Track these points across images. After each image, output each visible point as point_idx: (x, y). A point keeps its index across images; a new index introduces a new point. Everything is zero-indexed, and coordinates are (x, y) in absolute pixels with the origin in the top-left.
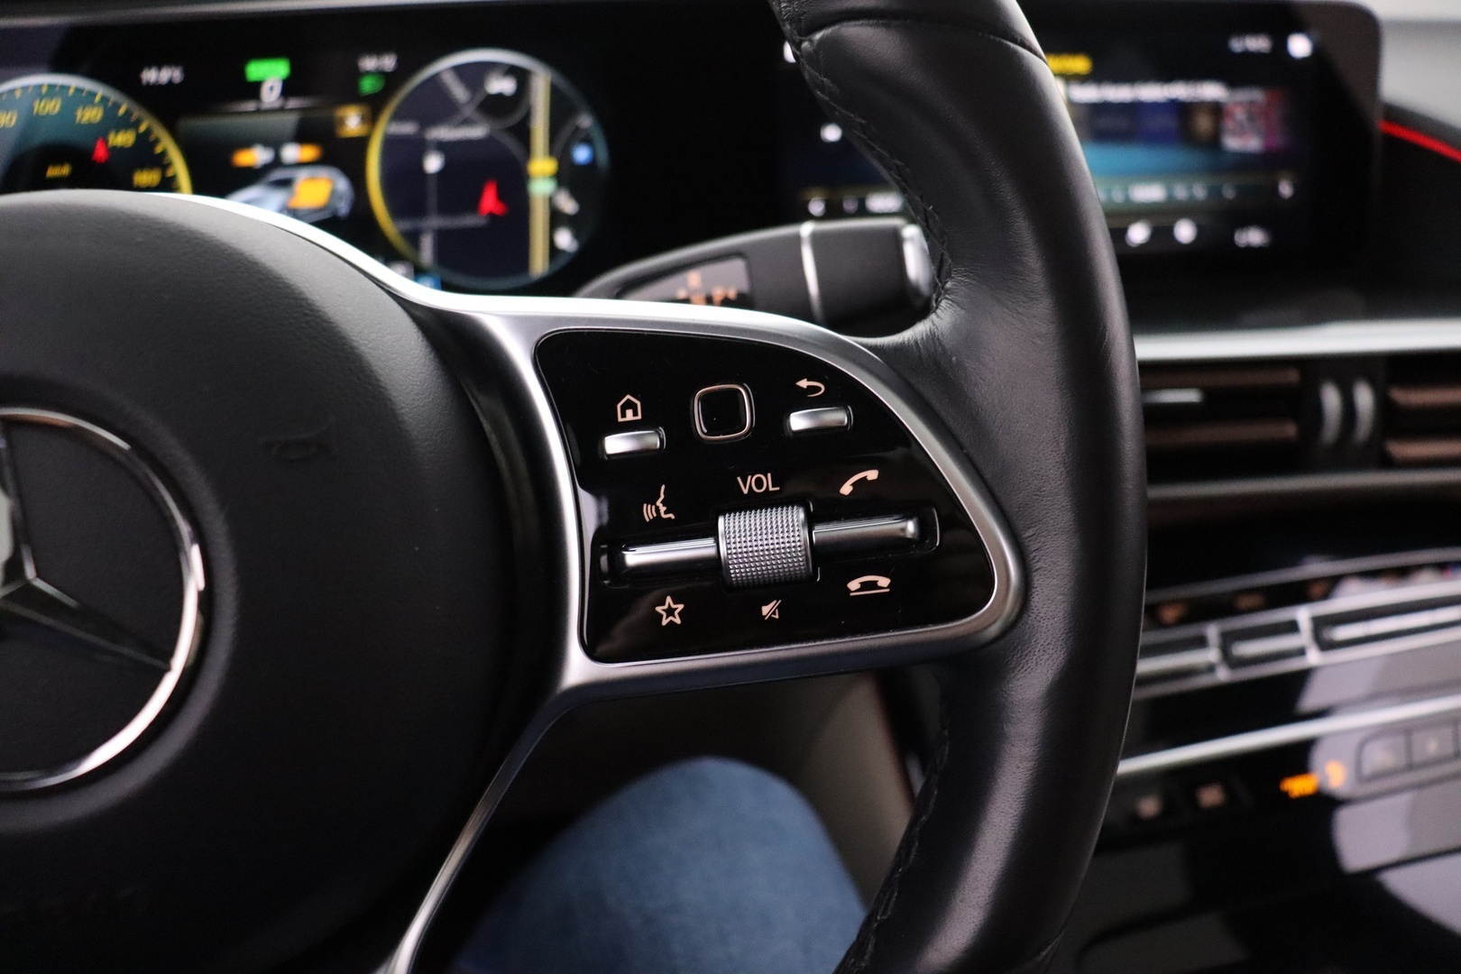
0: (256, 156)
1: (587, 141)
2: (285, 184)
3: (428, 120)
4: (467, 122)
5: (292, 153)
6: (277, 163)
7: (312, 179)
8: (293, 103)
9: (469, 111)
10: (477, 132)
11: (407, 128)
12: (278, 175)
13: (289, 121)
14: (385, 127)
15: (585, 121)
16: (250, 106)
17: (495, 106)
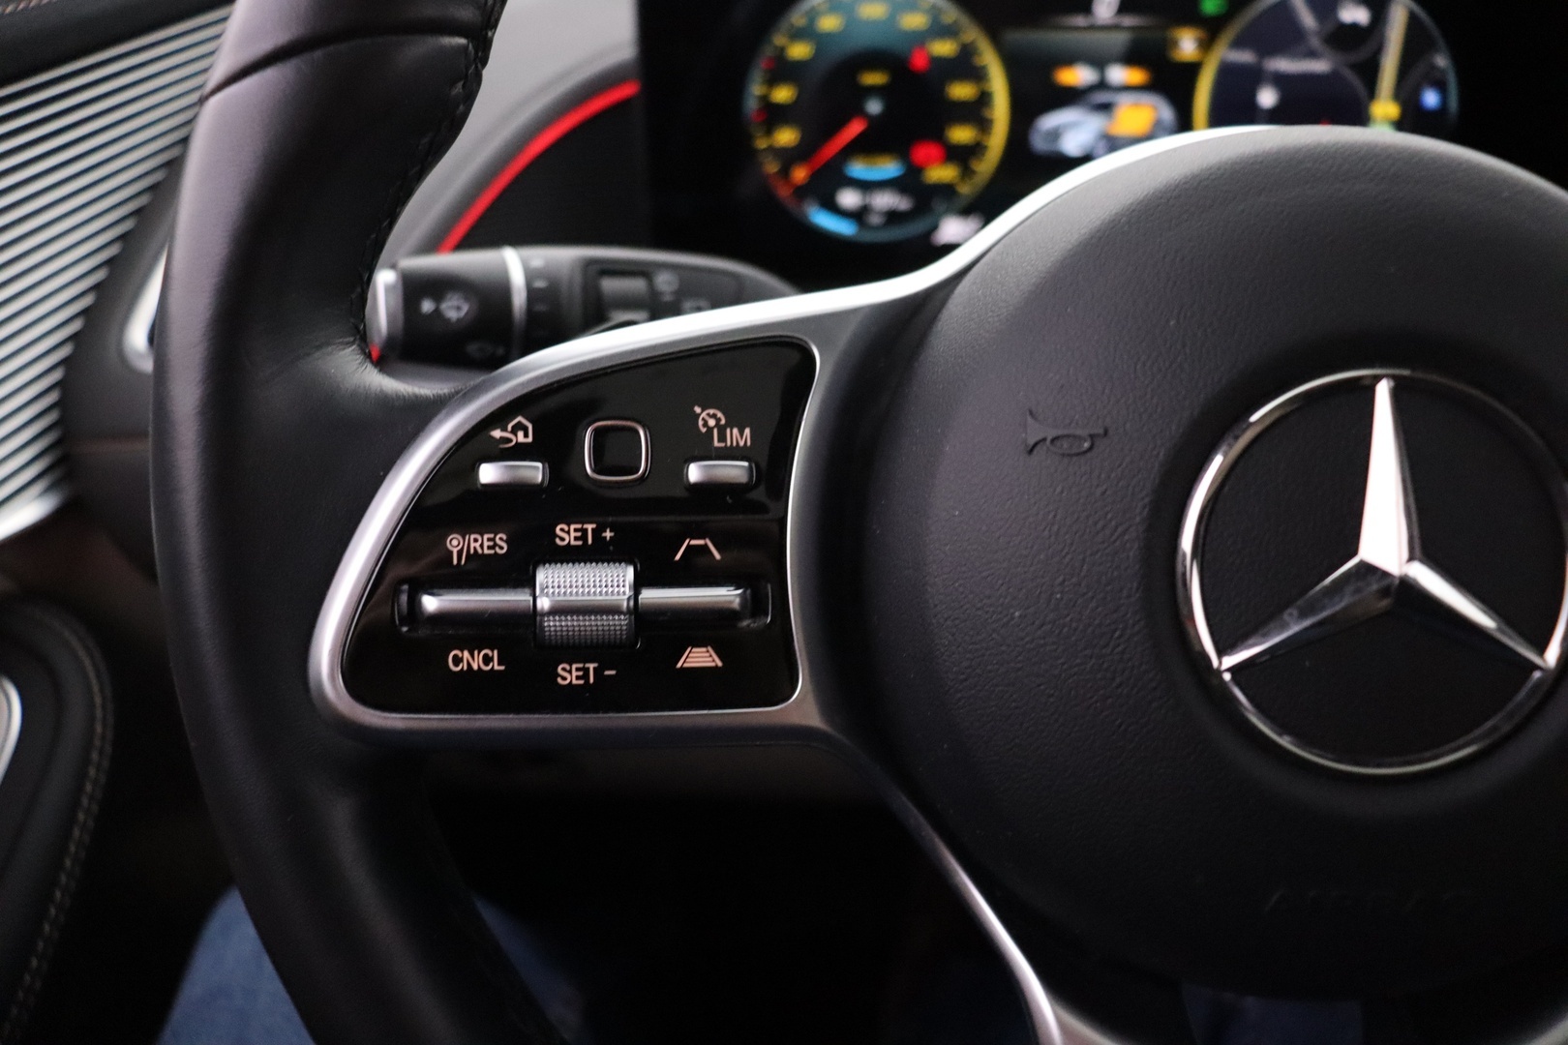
0: (1078, 76)
1: (1440, 86)
2: (1106, 108)
3: (1269, 48)
4: (1312, 54)
5: (1118, 74)
6: (1102, 85)
7: (1136, 105)
8: (1128, 21)
9: (1315, 42)
10: (1319, 66)
11: (1245, 57)
12: (1102, 97)
13: (1120, 40)
14: (1224, 53)
15: (1441, 61)
16: (1080, 21)
17: (1345, 38)
